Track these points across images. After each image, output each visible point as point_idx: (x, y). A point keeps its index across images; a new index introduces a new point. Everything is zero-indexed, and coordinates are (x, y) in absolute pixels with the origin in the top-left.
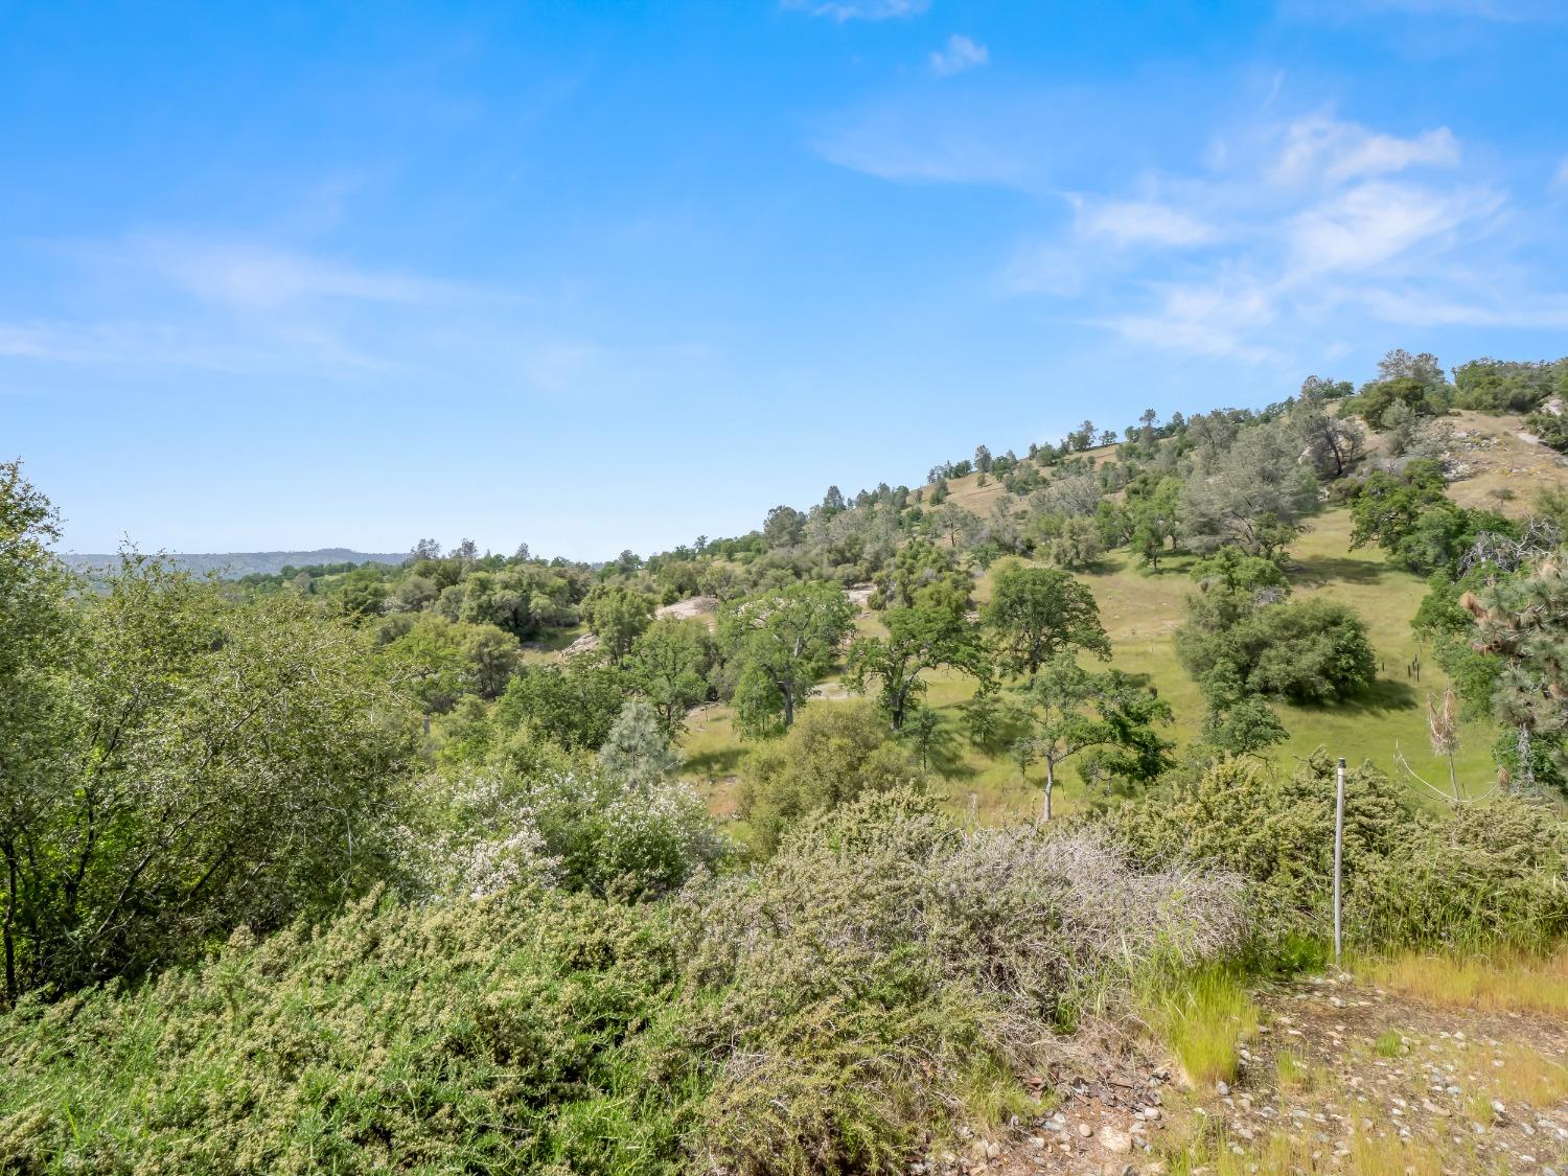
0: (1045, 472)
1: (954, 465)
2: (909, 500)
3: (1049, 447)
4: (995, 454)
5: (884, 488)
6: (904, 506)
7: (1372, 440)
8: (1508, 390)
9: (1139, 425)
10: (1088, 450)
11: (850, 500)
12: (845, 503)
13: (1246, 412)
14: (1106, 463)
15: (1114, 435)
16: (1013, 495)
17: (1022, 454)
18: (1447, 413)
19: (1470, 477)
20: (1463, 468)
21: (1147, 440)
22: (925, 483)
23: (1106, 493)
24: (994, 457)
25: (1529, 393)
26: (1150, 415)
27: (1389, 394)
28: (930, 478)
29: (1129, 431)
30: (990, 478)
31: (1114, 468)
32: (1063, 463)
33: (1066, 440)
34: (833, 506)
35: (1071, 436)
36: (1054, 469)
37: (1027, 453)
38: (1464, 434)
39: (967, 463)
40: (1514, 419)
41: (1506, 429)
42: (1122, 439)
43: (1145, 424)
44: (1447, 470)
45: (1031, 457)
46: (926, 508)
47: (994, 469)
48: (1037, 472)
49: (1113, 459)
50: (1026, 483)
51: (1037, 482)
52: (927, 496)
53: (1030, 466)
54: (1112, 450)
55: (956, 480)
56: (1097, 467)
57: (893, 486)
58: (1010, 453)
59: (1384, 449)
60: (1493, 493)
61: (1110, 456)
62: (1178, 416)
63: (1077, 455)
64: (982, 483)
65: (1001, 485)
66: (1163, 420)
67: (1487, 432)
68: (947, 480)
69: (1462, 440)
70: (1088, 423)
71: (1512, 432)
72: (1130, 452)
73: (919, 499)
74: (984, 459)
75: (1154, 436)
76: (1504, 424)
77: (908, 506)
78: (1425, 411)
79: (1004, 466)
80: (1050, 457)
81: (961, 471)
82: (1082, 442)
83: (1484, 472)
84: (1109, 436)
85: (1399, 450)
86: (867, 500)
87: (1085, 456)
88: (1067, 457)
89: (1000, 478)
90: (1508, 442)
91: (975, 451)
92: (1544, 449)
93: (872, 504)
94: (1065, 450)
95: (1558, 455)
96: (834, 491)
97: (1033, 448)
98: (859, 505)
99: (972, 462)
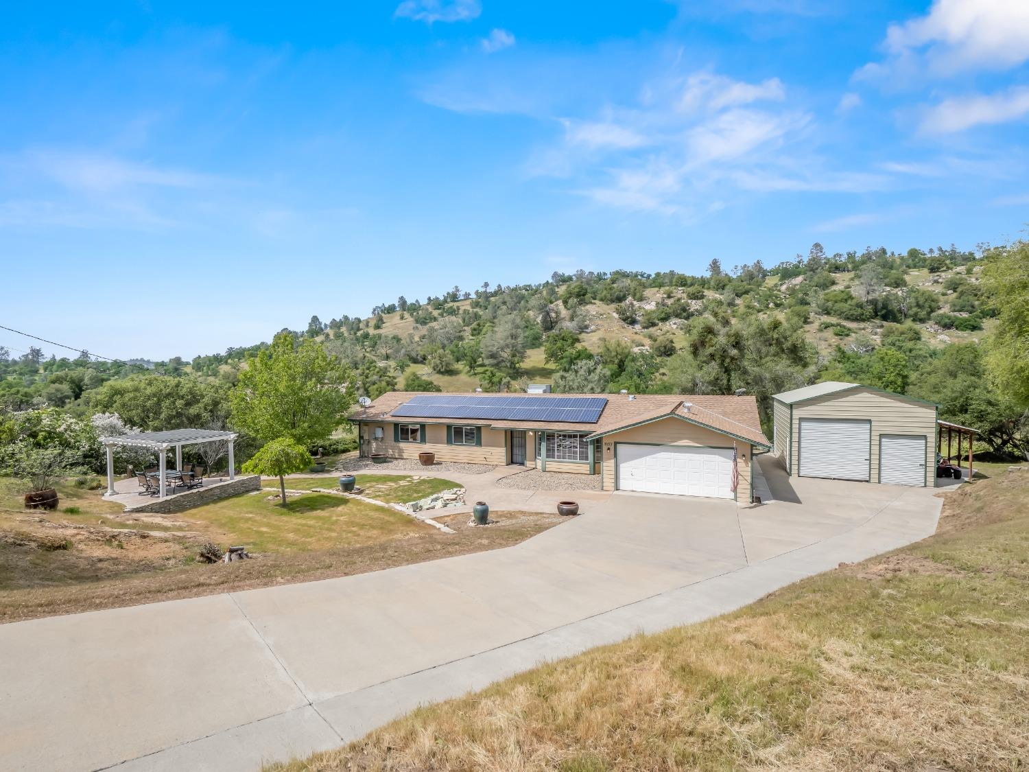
0: (436, 313)
1: (387, 306)
2: (361, 326)
3: (437, 299)
4: (409, 301)
5: (346, 318)
6: (359, 329)
7: (564, 313)
8: (615, 292)
9: (481, 290)
10: (456, 301)
11: (326, 325)
12: (323, 326)
13: (529, 286)
14: (465, 310)
15: (469, 294)
16: (419, 325)
17: (423, 302)
18: (591, 303)
19: (595, 332)
20: (593, 327)
21: (484, 299)
22: (371, 316)
23: (465, 326)
24: (409, 303)
25: (622, 294)
26: (486, 285)
27: (571, 293)
28: (373, 313)
29: (477, 292)
30: (406, 315)
31: (469, 313)
32: (444, 309)
33: (446, 295)
34: (316, 328)
35: (448, 293)
36: (440, 311)
37: (426, 302)
38: (595, 313)
39: (394, 305)
40: (613, 306)
41: (609, 311)
42: (473, 296)
43: (483, 290)
44: (587, 328)
45: (428, 304)
46: (372, 331)
47: (409, 310)
48: (431, 313)
49: (469, 308)
50: (426, 319)
51: (431, 319)
52: (372, 323)
53: (427, 310)
54: (468, 302)
55: (388, 315)
56: (461, 312)
57: (352, 316)
58: (417, 301)
59: (568, 318)
60: (600, 339)
61: (466, 306)
62: (499, 286)
63: (451, 304)
64: (402, 318)
65: (412, 319)
66: (492, 289)
67: (602, 312)
68: (383, 315)
69: (594, 316)
70: (456, 287)
71: (611, 313)
72: (476, 304)
73: (367, 326)
74: (403, 301)
75: (487, 296)
76: (609, 309)
77: (362, 329)
78: (582, 302)
79: (414, 308)
80: (438, 304)
81: (391, 310)
82: (454, 297)
83: (599, 329)
84: (467, 296)
85: (572, 319)
86: (335, 325)
87: (456, 304)
88: (446, 305)
89: (412, 315)
90: (609, 317)
91: (398, 299)
92: (620, 320)
93: (339, 328)
94: (445, 301)
95: (623, 323)
96: (315, 319)
97: (429, 299)
98: (331, 328)
99: (397, 305)
